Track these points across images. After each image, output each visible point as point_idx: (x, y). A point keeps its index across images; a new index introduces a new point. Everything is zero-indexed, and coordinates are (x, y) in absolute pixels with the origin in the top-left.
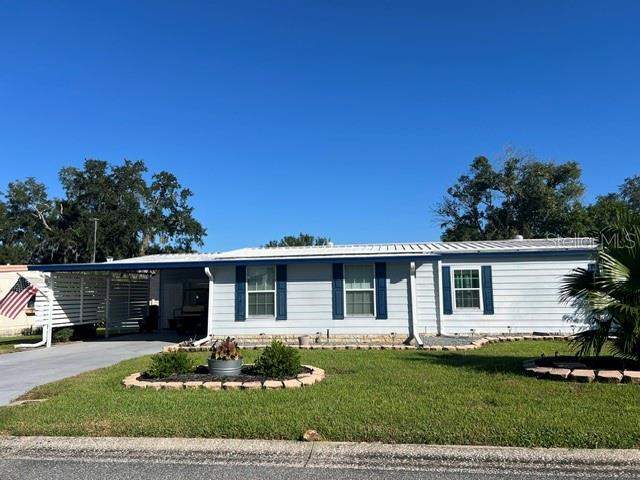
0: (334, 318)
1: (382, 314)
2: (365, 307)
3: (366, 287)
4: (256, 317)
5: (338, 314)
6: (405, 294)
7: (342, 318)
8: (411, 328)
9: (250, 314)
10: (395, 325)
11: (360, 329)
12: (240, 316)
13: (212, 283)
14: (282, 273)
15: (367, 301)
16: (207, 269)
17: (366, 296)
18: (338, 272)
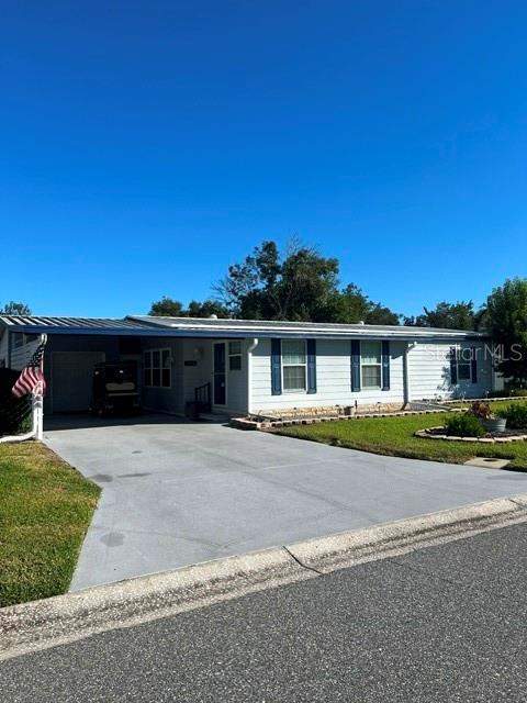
0: (352, 391)
1: (386, 386)
2: (375, 380)
3: (374, 362)
4: (291, 390)
5: (355, 387)
6: (401, 368)
7: (359, 390)
8: (406, 396)
9: (285, 388)
10: (393, 397)
11: (370, 399)
12: (276, 390)
13: (250, 354)
14: (311, 347)
15: (375, 375)
16: (256, 341)
17: (374, 370)
18: (355, 348)
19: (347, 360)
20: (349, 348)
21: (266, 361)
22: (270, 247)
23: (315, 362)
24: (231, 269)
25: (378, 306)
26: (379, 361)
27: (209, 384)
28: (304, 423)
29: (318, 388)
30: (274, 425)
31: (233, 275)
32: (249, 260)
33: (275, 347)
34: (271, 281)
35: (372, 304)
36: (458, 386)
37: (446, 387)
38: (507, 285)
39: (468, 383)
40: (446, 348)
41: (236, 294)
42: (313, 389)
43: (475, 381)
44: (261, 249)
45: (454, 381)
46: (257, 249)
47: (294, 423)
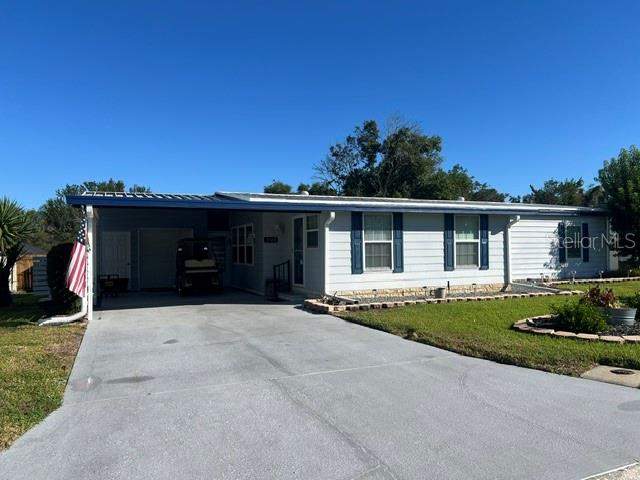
0: (445, 270)
1: (485, 265)
2: (471, 258)
4: (373, 269)
5: (448, 265)
6: (502, 245)
7: (453, 269)
8: (506, 276)
9: (366, 266)
10: (492, 277)
11: (466, 279)
12: (356, 268)
13: (327, 229)
14: (398, 222)
15: (471, 252)
16: (333, 214)
17: (471, 247)
18: (449, 223)
19: (439, 236)
20: (442, 223)
21: (346, 236)
22: (370, 126)
23: (402, 238)
24: (332, 148)
25: (484, 185)
26: (476, 237)
27: (288, 262)
28: (385, 306)
29: (405, 267)
30: (348, 309)
31: (334, 155)
32: (349, 139)
33: (356, 222)
34: (372, 160)
35: (477, 184)
36: (566, 265)
37: (553, 266)
38: (623, 156)
39: (579, 262)
40: (554, 225)
41: (337, 174)
42: (399, 268)
43: (586, 259)
44: (362, 129)
45: (562, 260)
46: (358, 128)
47: (372, 306)
